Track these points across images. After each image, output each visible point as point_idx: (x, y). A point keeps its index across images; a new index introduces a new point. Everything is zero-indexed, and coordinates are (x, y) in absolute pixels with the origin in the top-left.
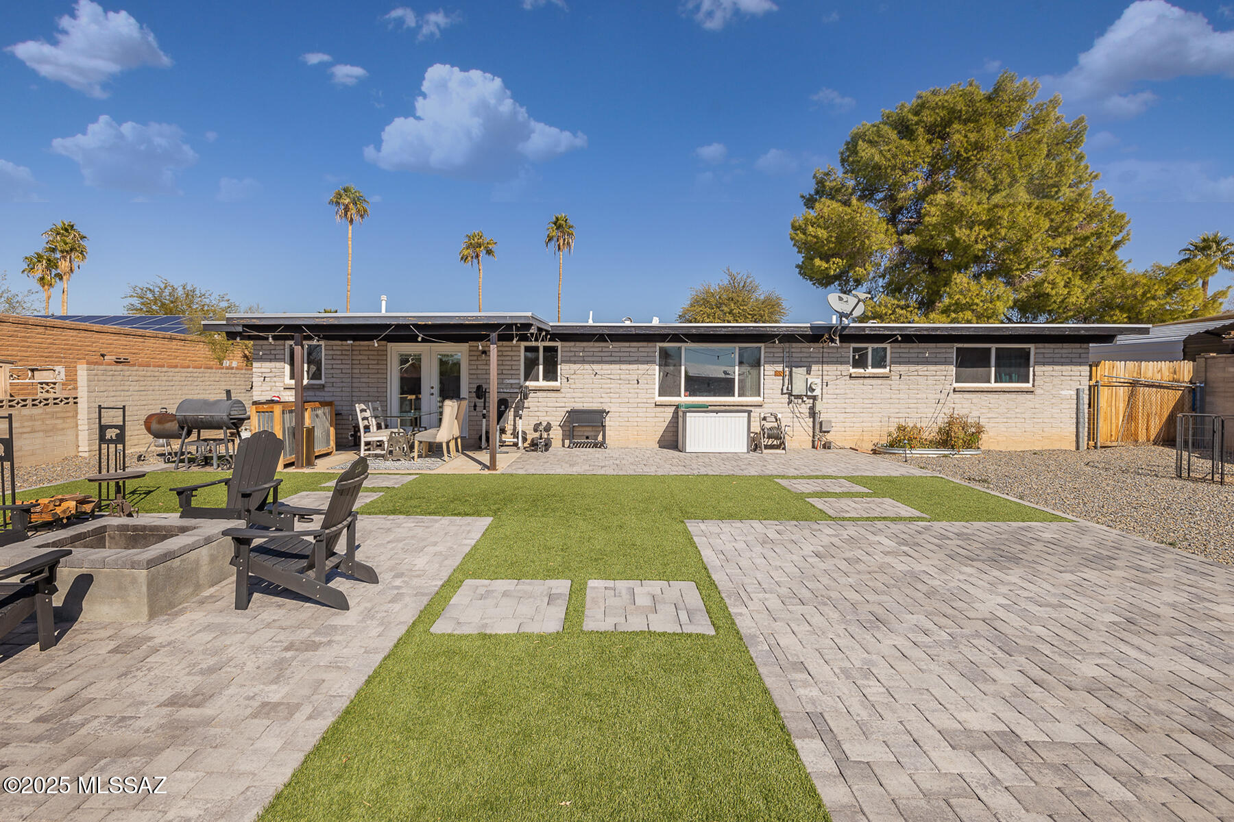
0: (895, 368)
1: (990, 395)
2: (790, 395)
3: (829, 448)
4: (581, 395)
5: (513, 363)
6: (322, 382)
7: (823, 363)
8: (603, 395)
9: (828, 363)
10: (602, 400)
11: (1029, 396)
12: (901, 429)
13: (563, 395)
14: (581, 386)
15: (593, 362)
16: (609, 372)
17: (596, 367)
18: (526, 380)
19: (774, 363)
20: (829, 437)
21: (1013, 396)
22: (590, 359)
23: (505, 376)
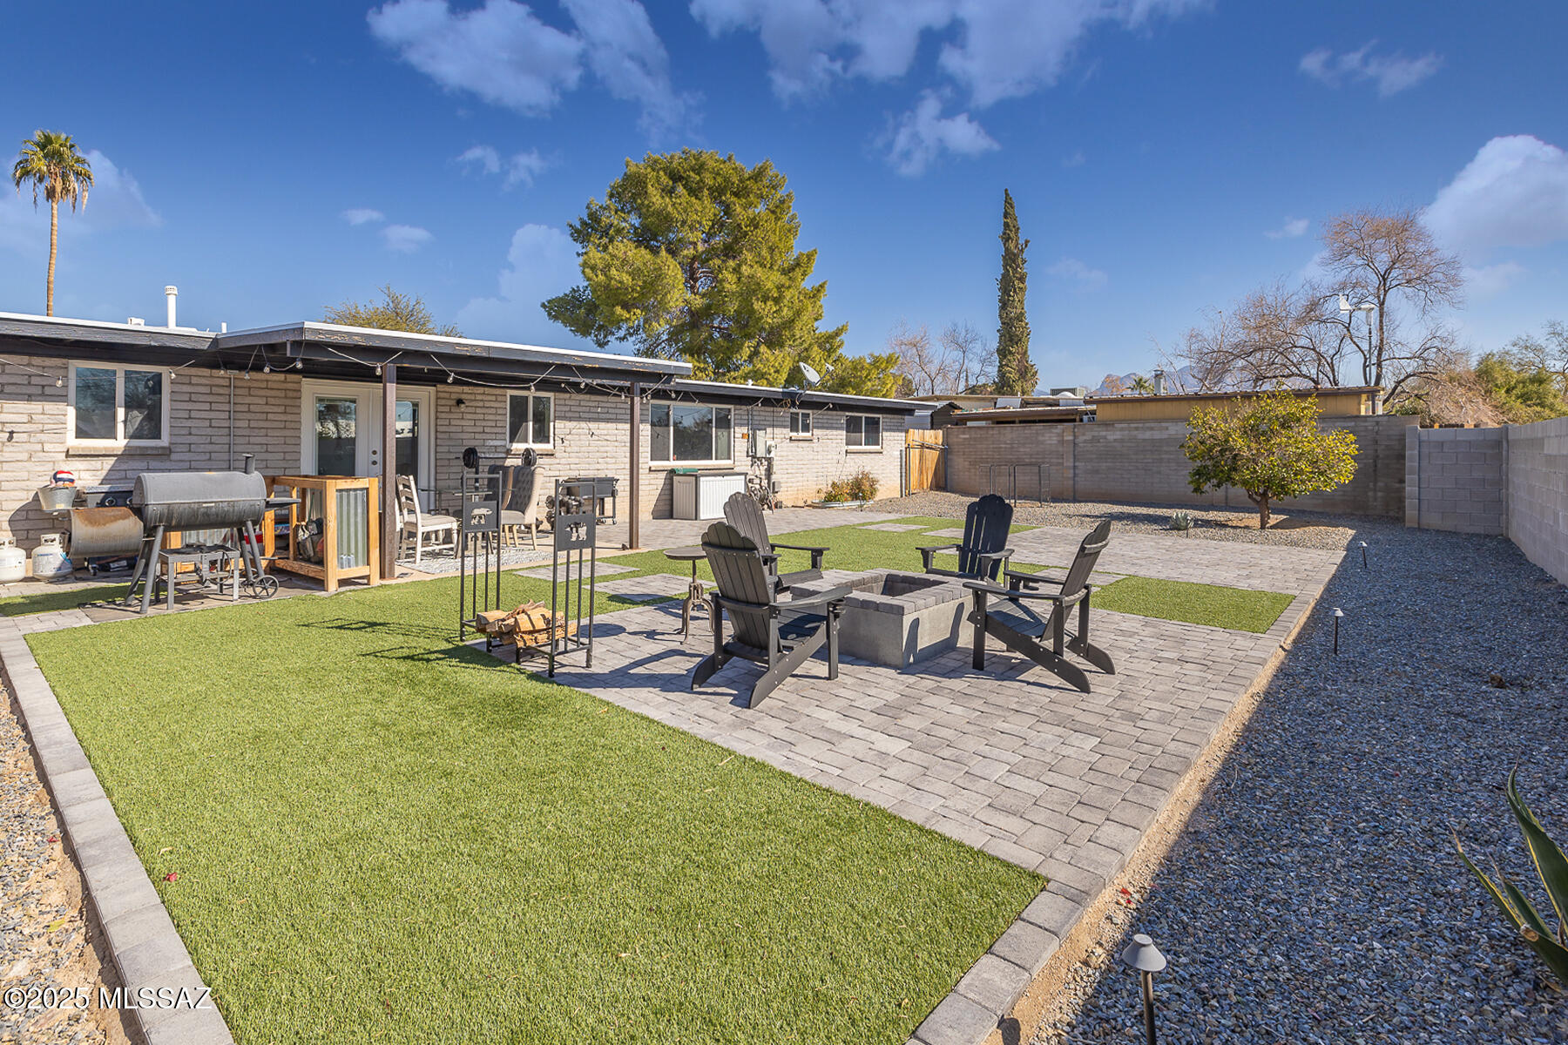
0: (816, 432)
1: (864, 456)
2: (753, 457)
3: (781, 507)
4: (577, 461)
5: (498, 418)
6: (165, 441)
7: (773, 426)
8: (600, 460)
9: (777, 426)
10: (598, 466)
11: (880, 456)
12: (834, 485)
13: (558, 461)
14: (576, 449)
15: (590, 420)
16: (606, 432)
17: (593, 425)
18: (512, 441)
19: (741, 425)
20: (779, 497)
21: (872, 456)
22: (586, 415)
23: (488, 436)
